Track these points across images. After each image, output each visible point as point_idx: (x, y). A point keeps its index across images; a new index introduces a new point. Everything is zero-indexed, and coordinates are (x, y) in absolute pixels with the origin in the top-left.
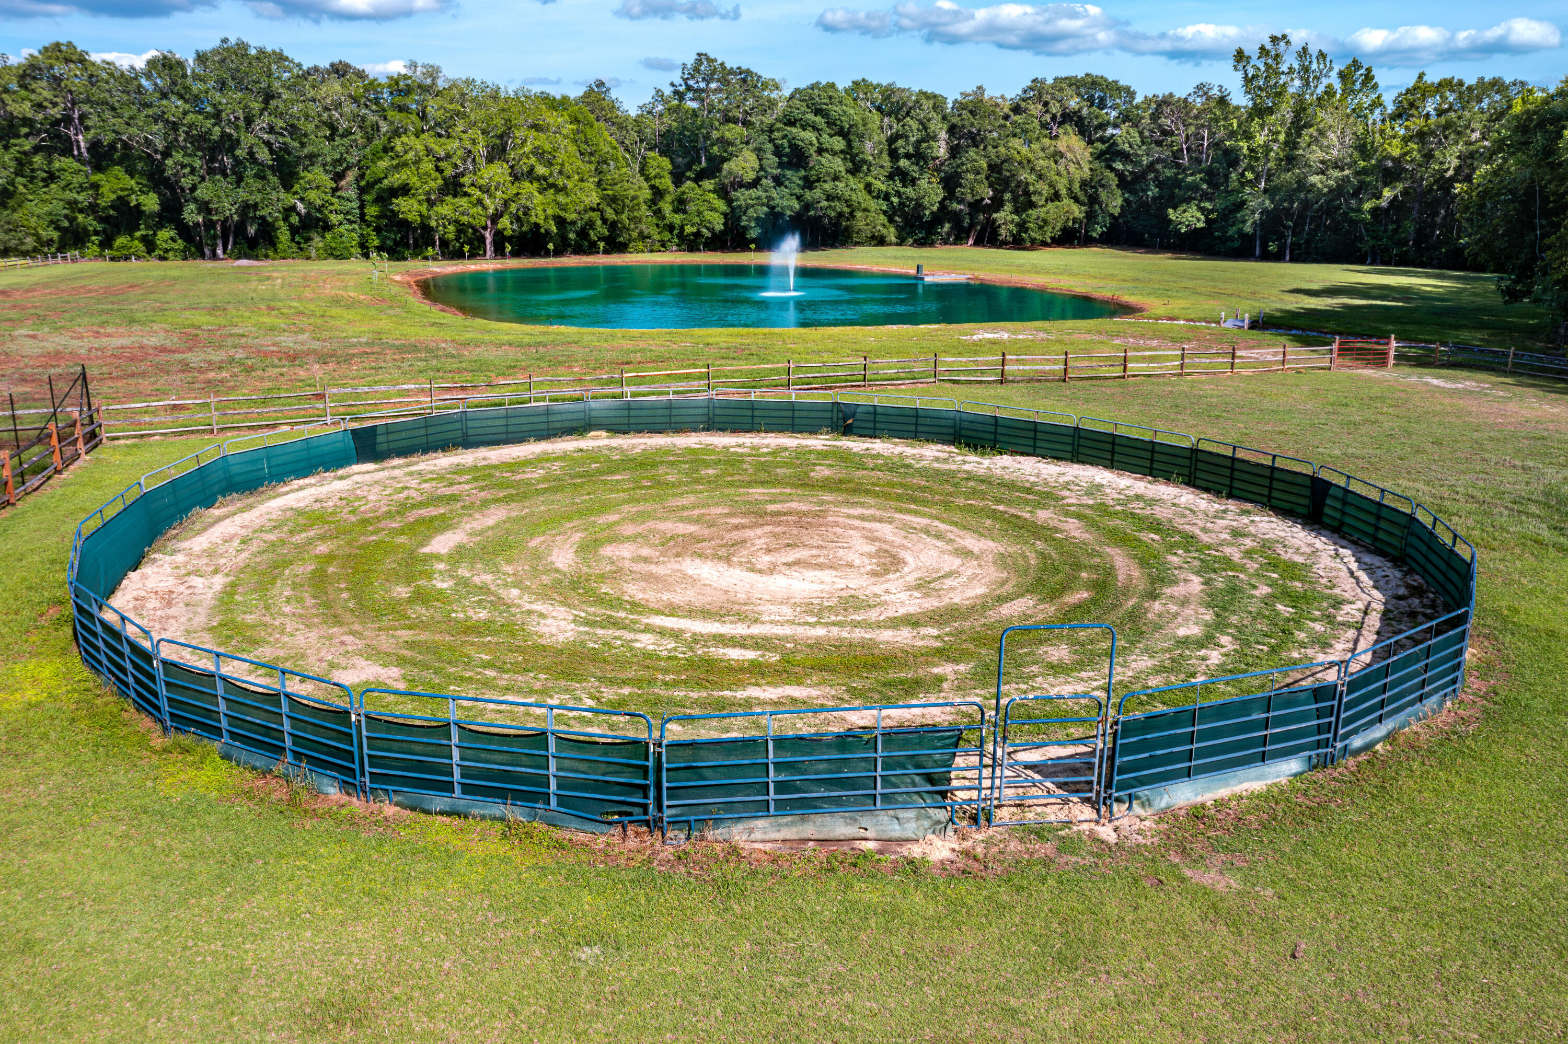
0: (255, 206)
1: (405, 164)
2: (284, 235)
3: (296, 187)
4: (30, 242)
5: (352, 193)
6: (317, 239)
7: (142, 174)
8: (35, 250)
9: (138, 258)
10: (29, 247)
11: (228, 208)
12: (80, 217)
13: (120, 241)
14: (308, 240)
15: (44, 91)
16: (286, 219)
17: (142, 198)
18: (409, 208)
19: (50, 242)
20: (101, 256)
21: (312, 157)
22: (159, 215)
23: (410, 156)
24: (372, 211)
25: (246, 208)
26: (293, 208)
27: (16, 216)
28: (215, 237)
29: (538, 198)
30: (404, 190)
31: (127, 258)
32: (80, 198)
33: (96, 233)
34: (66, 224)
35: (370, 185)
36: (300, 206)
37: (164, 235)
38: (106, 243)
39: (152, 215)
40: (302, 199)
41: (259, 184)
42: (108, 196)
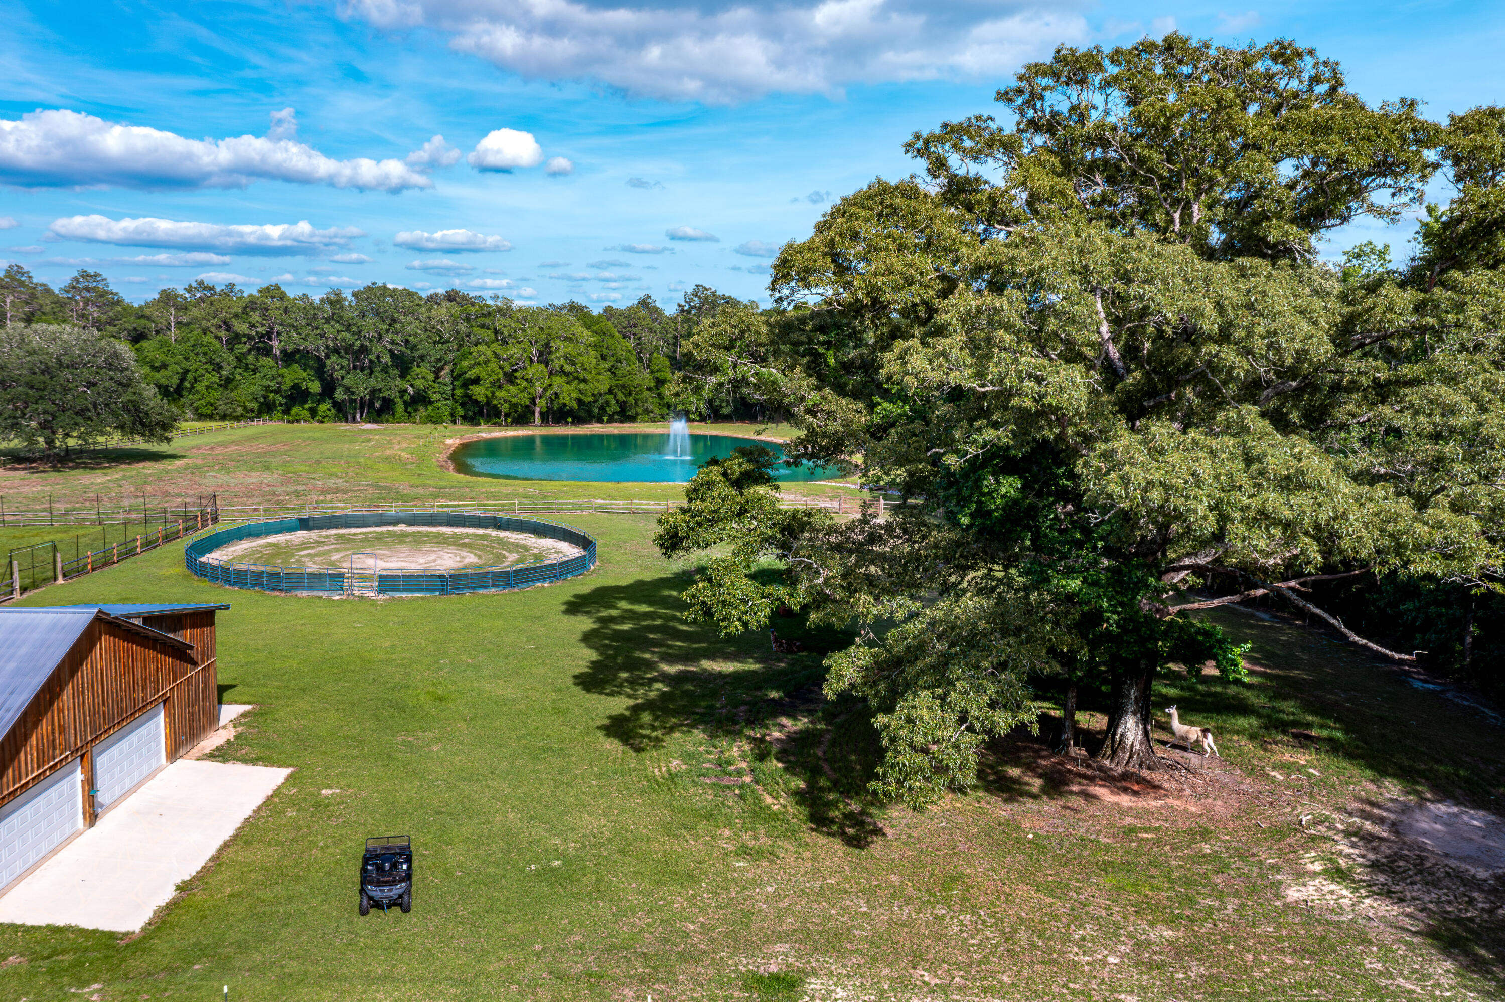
0: (380, 390)
1: (479, 364)
2: (400, 408)
3: (409, 377)
4: (240, 410)
5: (447, 380)
6: (422, 409)
7: (311, 368)
8: (242, 415)
9: (305, 421)
10: (239, 414)
11: (362, 391)
12: (272, 395)
13: (295, 410)
14: (416, 410)
15: (256, 317)
16: (401, 397)
17: (310, 384)
18: (479, 392)
19: (252, 411)
20: (283, 420)
21: (422, 357)
22: (320, 394)
23: (482, 358)
24: (459, 392)
25: (373, 392)
26: (406, 391)
27: (233, 394)
28: (355, 409)
29: (566, 387)
30: (476, 381)
31: (298, 422)
32: (272, 384)
33: (281, 405)
34: (262, 400)
35: (459, 375)
36: (410, 390)
37: (323, 407)
38: (287, 411)
39: (314, 395)
40: (412, 385)
41: (383, 375)
42: (288, 384)
